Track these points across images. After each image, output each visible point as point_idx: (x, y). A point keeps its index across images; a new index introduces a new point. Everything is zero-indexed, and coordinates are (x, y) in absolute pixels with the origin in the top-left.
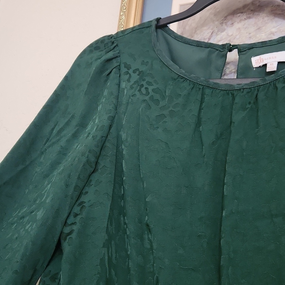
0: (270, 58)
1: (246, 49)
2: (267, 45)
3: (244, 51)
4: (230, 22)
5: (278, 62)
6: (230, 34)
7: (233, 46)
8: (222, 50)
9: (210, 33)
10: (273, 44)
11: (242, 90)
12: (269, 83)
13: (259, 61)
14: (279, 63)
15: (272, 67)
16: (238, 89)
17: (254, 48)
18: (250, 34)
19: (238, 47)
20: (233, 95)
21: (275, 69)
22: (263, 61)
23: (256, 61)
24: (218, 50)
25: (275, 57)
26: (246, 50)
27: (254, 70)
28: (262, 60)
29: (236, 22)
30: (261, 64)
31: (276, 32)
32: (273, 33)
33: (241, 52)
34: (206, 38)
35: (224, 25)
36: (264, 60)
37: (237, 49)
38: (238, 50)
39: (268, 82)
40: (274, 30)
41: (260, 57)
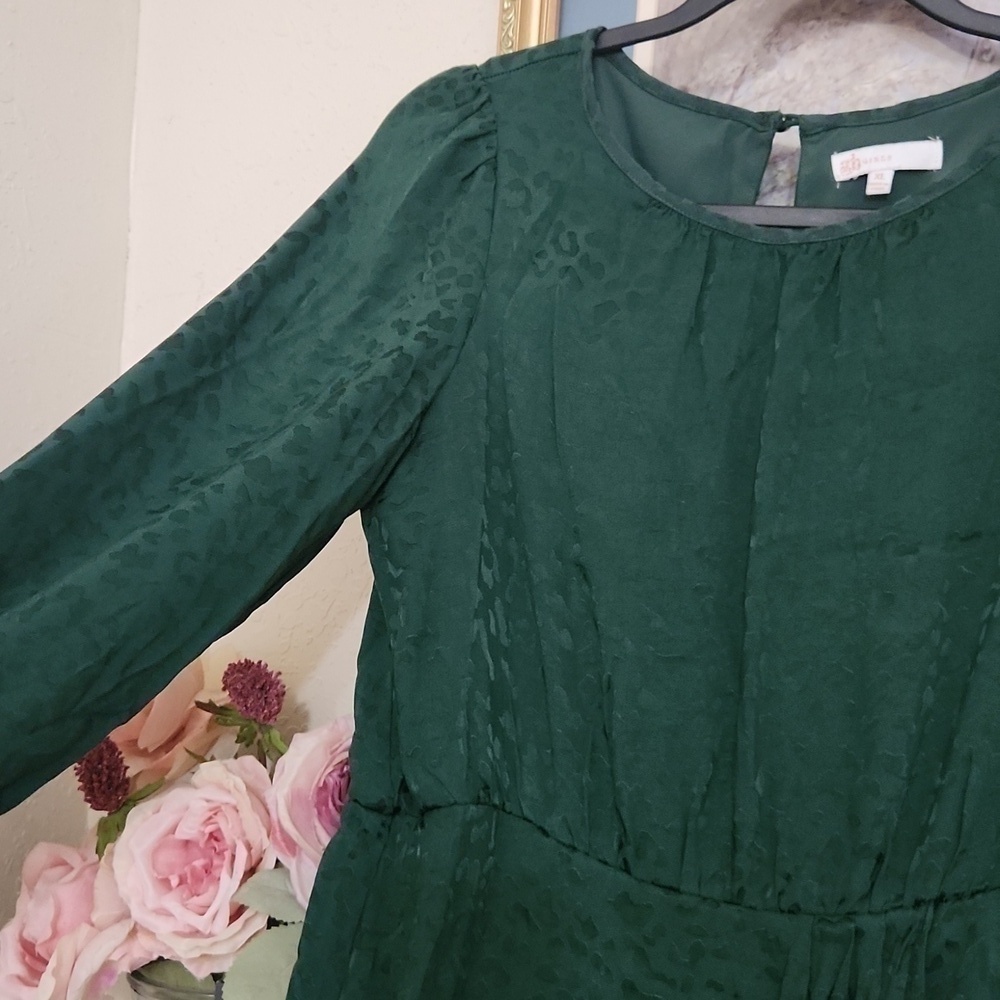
0: (876, 159)
1: (820, 129)
2: (870, 122)
3: (815, 134)
4: (787, 44)
5: (896, 171)
6: (789, 77)
7: (789, 117)
8: (760, 128)
9: (739, 72)
10: (887, 120)
11: (805, 246)
12: (870, 230)
13: (850, 166)
14: (898, 173)
15: (880, 184)
16: (796, 242)
18: (837, 80)
19: (802, 121)
20: (783, 257)
21: (886, 189)
22: (859, 165)
23: (844, 166)
24: (749, 126)
25: (890, 157)
26: (820, 132)
27: (838, 188)
28: (857, 163)
29: (801, 43)
30: (855, 174)
31: (899, 82)
32: (891, 85)
33: (807, 136)
34: (727, 83)
35: (773, 50)
36: (862, 163)
37: (797, 127)
38: (800, 129)
39: (867, 229)
40: (895, 76)
41: (853, 155)
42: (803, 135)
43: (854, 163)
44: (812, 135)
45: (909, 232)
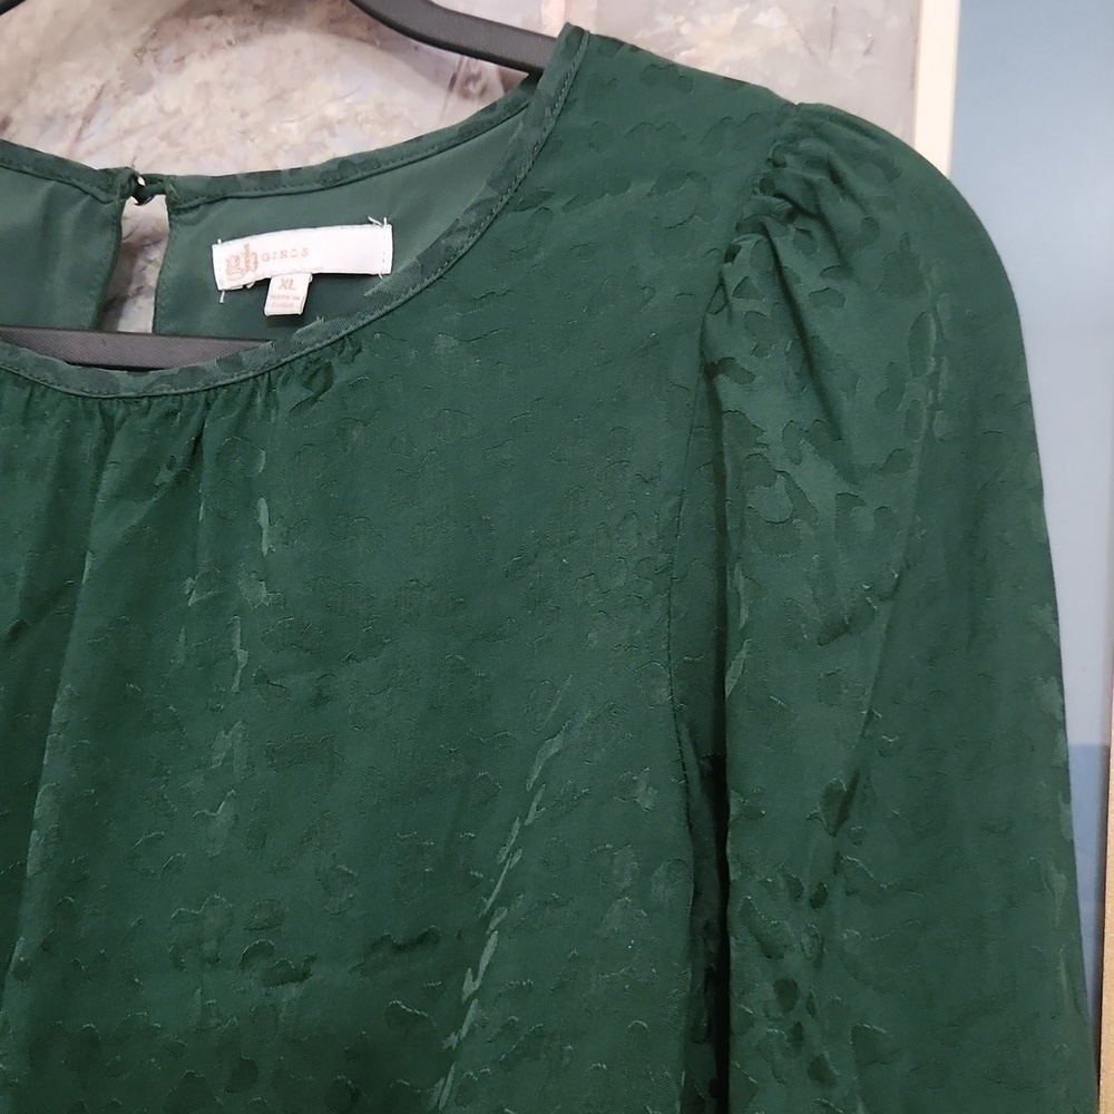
0: (284, 254)
1: (196, 202)
2: (281, 190)
3: (191, 209)
4: (170, 52)
5: (314, 275)
6: (170, 106)
7: (150, 179)
8: (102, 196)
9: (92, 93)
10: (306, 188)
11: (145, 402)
12: (255, 377)
13: (242, 265)
14: (318, 279)
15: (286, 299)
16: (131, 394)
17: (230, 201)
18: (244, 115)
19: (169, 187)
20: (108, 418)
21: (296, 308)
22: (256, 263)
23: (232, 264)
24: (86, 193)
25: (305, 252)
26: (198, 206)
27: (222, 301)
28: (252, 261)
29: (192, 51)
30: (250, 279)
31: (340, 122)
32: (327, 125)
33: (178, 211)
34: (73, 111)
35: (148, 58)
36: (260, 260)
37: (164, 197)
38: (167, 201)
39: (251, 374)
40: (333, 111)
41: (247, 246)
42: (174, 208)
43: (247, 261)
44: (186, 210)
45: (319, 382)
